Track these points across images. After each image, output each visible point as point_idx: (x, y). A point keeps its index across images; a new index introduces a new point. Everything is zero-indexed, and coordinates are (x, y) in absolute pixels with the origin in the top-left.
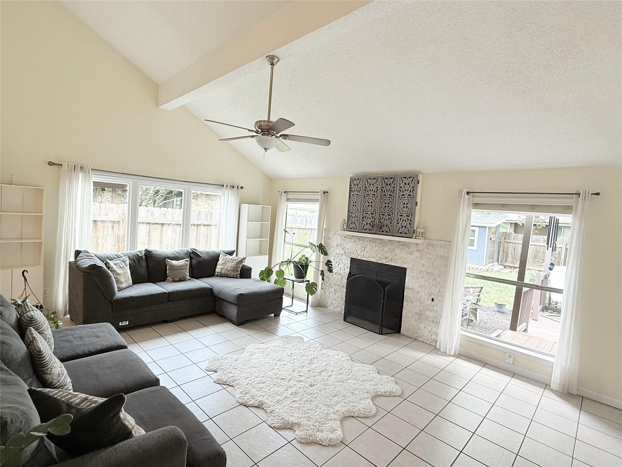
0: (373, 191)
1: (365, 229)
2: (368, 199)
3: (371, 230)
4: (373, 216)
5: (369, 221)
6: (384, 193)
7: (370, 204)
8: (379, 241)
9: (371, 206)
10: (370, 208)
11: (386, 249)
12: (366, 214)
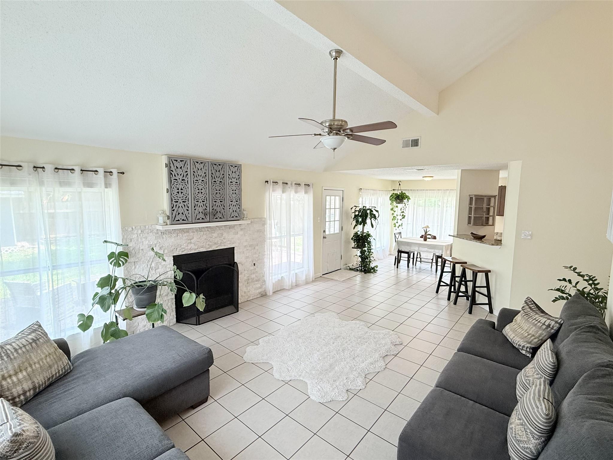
0: (202, 176)
1: (198, 219)
2: (198, 185)
3: (204, 219)
4: (204, 203)
5: (201, 210)
6: (214, 179)
7: (200, 191)
8: (206, 229)
9: (202, 193)
10: (200, 195)
11: (215, 235)
12: (197, 202)
